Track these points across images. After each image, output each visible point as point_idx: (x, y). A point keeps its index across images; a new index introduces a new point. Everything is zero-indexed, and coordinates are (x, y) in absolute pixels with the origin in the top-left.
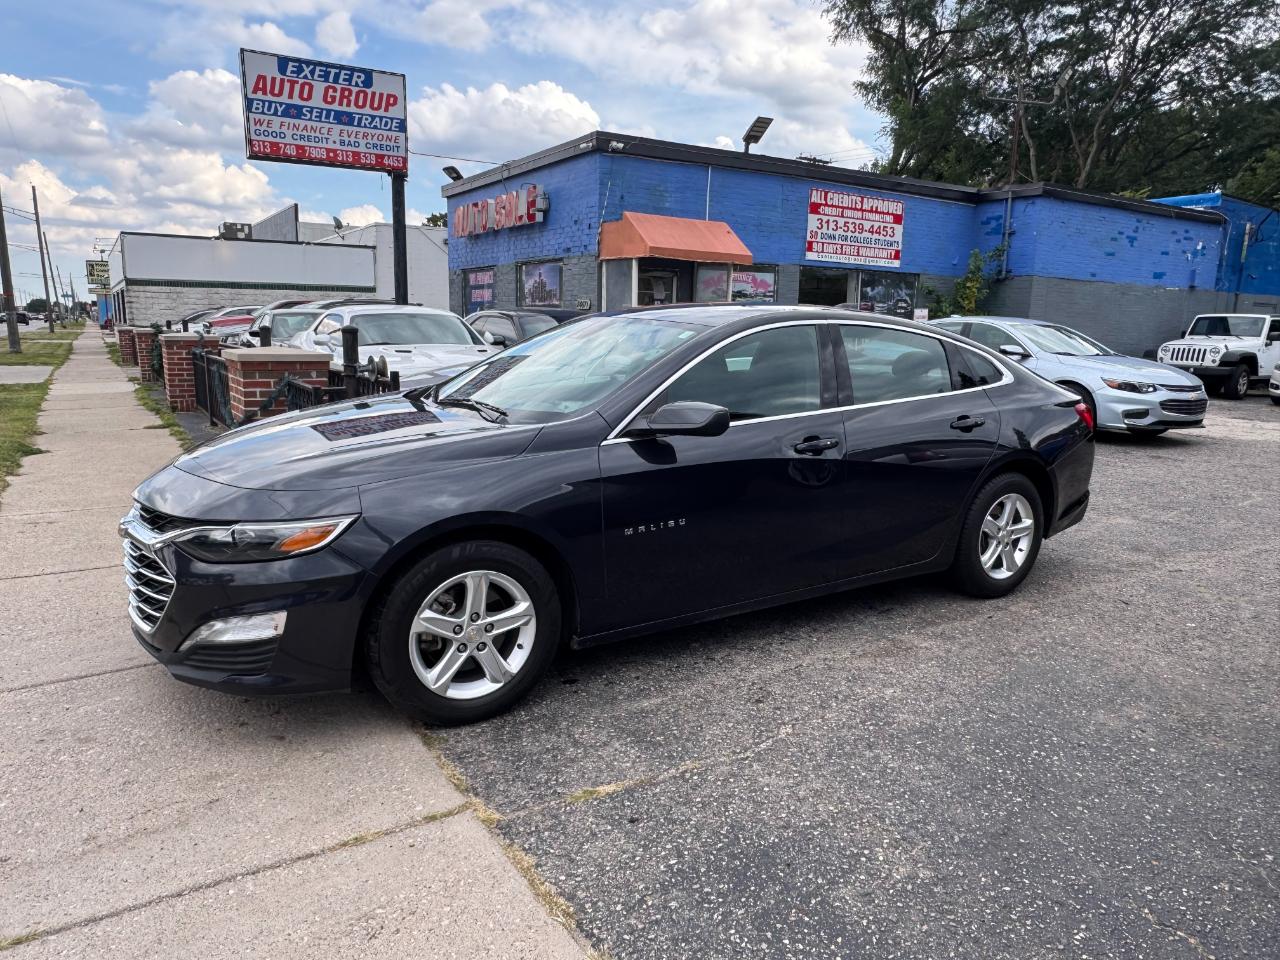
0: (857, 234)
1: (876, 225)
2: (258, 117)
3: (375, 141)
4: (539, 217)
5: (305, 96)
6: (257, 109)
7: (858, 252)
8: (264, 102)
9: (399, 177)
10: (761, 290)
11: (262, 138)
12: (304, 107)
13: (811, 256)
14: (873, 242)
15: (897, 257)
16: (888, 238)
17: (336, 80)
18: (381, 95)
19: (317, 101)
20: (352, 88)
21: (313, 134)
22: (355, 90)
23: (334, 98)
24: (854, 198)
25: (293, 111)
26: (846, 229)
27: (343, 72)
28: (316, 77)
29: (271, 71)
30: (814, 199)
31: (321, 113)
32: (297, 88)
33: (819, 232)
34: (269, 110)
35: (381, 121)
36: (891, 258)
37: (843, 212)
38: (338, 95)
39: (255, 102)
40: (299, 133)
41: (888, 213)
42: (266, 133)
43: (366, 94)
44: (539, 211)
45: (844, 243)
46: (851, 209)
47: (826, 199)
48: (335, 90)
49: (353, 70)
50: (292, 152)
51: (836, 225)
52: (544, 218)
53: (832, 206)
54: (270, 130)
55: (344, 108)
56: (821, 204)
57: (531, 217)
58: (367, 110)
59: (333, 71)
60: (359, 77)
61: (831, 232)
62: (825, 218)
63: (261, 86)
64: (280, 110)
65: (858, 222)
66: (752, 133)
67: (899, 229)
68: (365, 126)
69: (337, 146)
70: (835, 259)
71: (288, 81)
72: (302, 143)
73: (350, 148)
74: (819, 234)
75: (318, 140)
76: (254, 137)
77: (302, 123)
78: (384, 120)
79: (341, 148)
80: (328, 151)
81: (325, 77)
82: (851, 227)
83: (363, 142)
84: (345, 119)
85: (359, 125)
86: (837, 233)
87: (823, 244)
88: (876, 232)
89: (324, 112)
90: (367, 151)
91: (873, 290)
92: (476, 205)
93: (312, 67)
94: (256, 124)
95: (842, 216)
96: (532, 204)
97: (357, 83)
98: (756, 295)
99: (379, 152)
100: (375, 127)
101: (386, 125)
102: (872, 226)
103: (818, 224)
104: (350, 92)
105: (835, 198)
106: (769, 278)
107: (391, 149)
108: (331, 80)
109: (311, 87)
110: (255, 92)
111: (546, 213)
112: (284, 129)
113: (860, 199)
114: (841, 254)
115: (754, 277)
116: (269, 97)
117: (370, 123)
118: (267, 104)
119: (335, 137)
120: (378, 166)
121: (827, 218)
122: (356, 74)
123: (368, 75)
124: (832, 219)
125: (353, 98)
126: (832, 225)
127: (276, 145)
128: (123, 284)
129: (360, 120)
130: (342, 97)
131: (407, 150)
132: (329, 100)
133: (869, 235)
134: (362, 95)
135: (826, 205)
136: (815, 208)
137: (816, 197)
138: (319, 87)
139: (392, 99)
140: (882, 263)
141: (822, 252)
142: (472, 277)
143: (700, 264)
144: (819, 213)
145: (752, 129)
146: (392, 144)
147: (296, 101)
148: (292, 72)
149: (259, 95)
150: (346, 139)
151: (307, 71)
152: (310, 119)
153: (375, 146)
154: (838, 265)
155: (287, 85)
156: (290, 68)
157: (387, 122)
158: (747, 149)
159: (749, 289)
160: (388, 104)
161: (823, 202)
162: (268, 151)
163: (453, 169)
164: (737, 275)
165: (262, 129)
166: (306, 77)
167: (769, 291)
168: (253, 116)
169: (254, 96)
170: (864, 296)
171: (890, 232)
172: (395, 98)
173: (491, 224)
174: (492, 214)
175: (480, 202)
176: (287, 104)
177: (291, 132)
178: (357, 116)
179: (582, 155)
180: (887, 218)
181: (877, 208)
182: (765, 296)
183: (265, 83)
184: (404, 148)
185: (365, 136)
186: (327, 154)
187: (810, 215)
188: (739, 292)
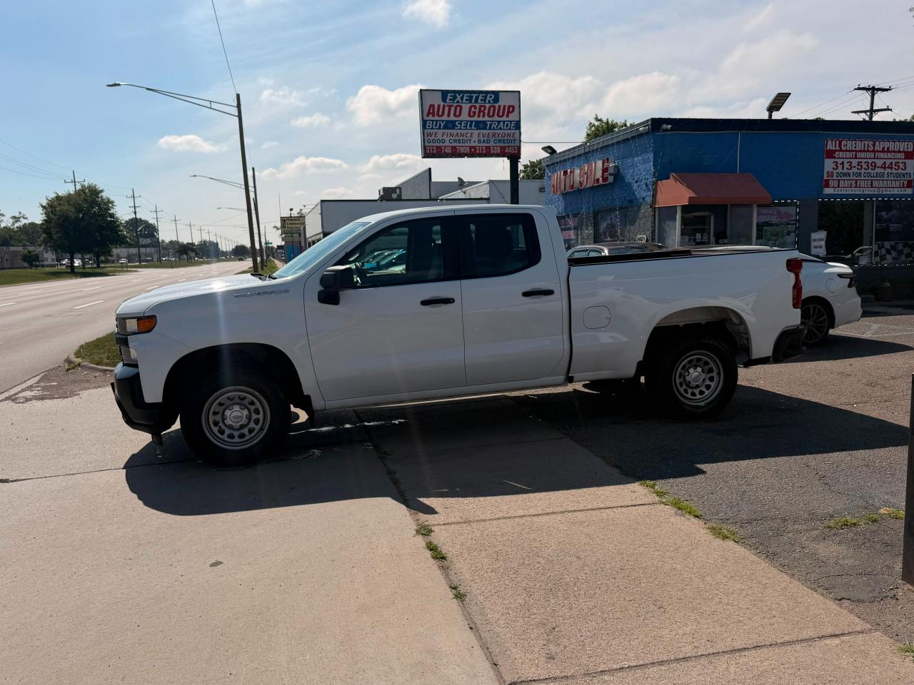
0: (870, 171)
1: (888, 162)
2: (429, 131)
3: (500, 138)
4: (611, 179)
5: (458, 114)
6: (429, 126)
7: (872, 185)
8: (433, 121)
9: (515, 159)
10: (785, 220)
11: (432, 144)
12: (456, 121)
13: (827, 191)
14: (886, 175)
15: (909, 185)
16: (900, 171)
17: (476, 102)
18: (504, 106)
19: (465, 116)
20: (486, 105)
21: (462, 138)
22: (488, 105)
23: (474, 113)
24: (866, 143)
25: (450, 125)
26: (860, 167)
27: (481, 95)
28: (464, 101)
29: (437, 101)
30: (829, 147)
31: (467, 124)
32: (453, 109)
33: (835, 172)
34: (436, 126)
35: (504, 124)
36: (903, 187)
37: (856, 155)
38: (477, 110)
39: (428, 122)
40: (453, 138)
41: (899, 152)
42: (434, 141)
43: (494, 107)
44: (610, 175)
45: (858, 178)
46: (864, 151)
47: (840, 146)
48: (475, 108)
49: (487, 92)
50: (448, 151)
51: (850, 165)
52: (615, 179)
53: (846, 151)
54: (436, 139)
55: (481, 119)
56: (836, 151)
57: (605, 179)
58: (496, 118)
59: (475, 95)
60: (491, 97)
61: (845, 171)
62: (840, 161)
63: (431, 111)
64: (442, 125)
65: (870, 161)
66: (773, 105)
67: (910, 163)
68: (494, 129)
69: (477, 144)
70: (849, 191)
71: (448, 106)
72: (455, 144)
73: (484, 145)
74: (835, 174)
75: (466, 141)
76: (427, 144)
77: (455, 132)
79: (479, 145)
80: (471, 147)
81: (470, 100)
82: (864, 166)
83: (492, 140)
84: (481, 126)
85: (490, 129)
86: (851, 171)
87: (839, 180)
88: (888, 167)
89: (469, 123)
90: (495, 145)
91: (887, 214)
92: (565, 173)
93: (461, 95)
94: (428, 136)
95: (856, 158)
96: (605, 170)
97: (489, 101)
98: (781, 224)
99: (503, 145)
100: (500, 129)
101: (507, 126)
102: (885, 163)
103: (834, 166)
104: (485, 107)
105: (849, 145)
106: (792, 210)
107: (510, 141)
108: (473, 101)
109: (461, 108)
110: (428, 116)
111: (615, 176)
112: (445, 137)
113: (872, 143)
114: (856, 187)
115: (778, 211)
116: (436, 118)
117: (497, 127)
118: (435, 122)
119: (475, 138)
120: (501, 154)
121: (842, 160)
122: (489, 95)
123: (497, 95)
124: (846, 161)
125: (486, 111)
126: (846, 165)
127: (437, 147)
128: (320, 236)
129: (491, 125)
130: (480, 111)
131: (520, 141)
132: (472, 114)
133: (882, 170)
134: (492, 109)
135: (841, 150)
136: (830, 154)
137: (831, 146)
138: (466, 107)
139: (511, 108)
140: (895, 191)
141: (838, 187)
142: (563, 222)
143: (731, 205)
144: (835, 157)
145: (773, 102)
146: (511, 138)
147: (452, 118)
148: (450, 100)
149: (431, 117)
150: (482, 139)
151: (459, 98)
152: (460, 129)
153: (500, 141)
154: (853, 196)
155: (447, 109)
156: (449, 97)
157: (507, 124)
158: (770, 116)
159: (774, 220)
160: (509, 112)
161: (838, 148)
162: (435, 152)
163: (550, 147)
164: (764, 211)
165: (432, 138)
166: (458, 102)
167: (792, 221)
168: (426, 131)
169: (427, 118)
170: (879, 219)
171: (901, 166)
172: (514, 108)
173: (576, 185)
174: (577, 179)
175: (569, 171)
176: (447, 121)
177: (449, 138)
178: (489, 123)
179: (641, 135)
180: (899, 155)
181: (888, 148)
182: (789, 224)
183: (434, 109)
184: (518, 140)
185: (494, 135)
186: (470, 150)
187: (826, 160)
188: (765, 222)
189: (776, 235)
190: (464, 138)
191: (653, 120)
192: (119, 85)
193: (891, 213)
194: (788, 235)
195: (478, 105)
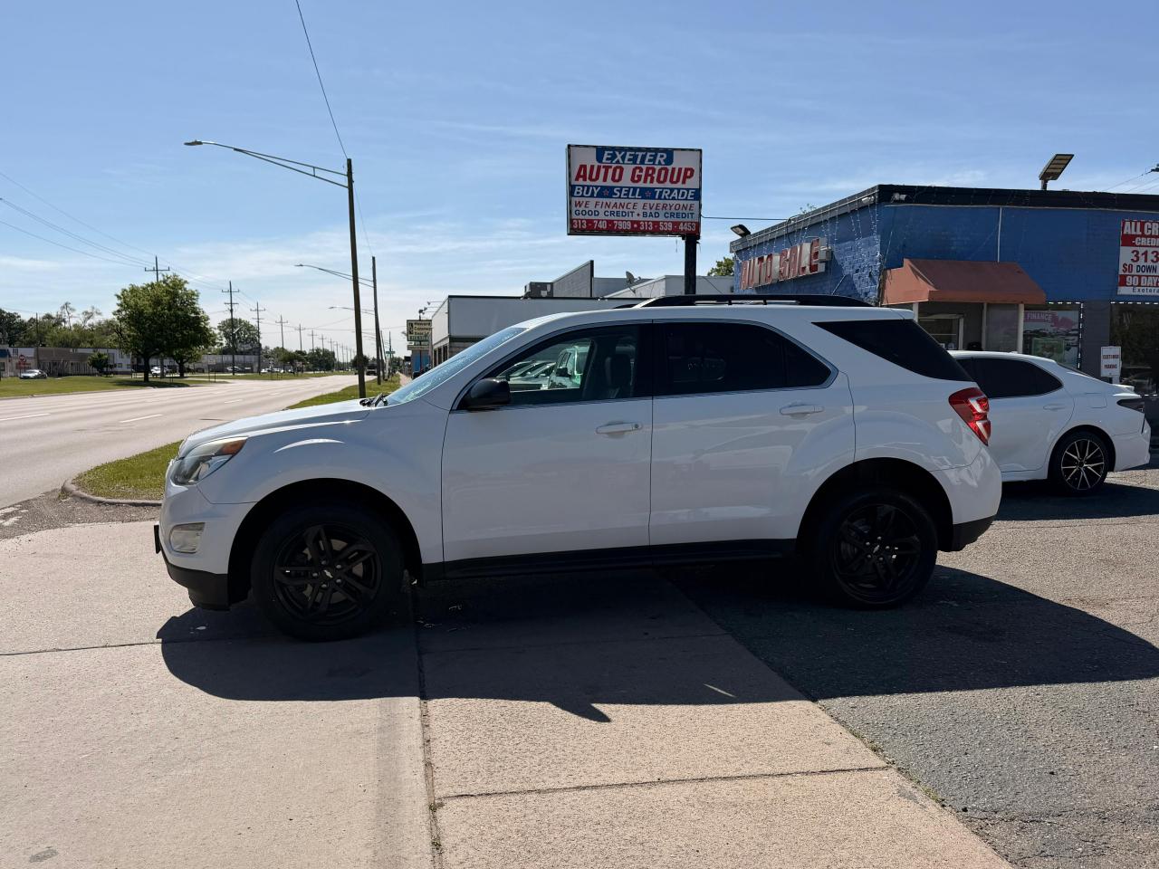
2: (577, 199)
3: (673, 210)
4: (821, 268)
5: (617, 178)
6: (578, 193)
8: (583, 186)
9: (692, 240)
10: (1062, 329)
11: (581, 217)
12: (614, 187)
13: (1123, 291)
17: (642, 162)
18: (680, 170)
19: (626, 181)
20: (655, 167)
21: (621, 210)
22: (657, 168)
23: (639, 177)
25: (606, 192)
27: (649, 154)
28: (626, 161)
29: (590, 159)
30: (1127, 231)
31: (629, 191)
32: (610, 171)
33: (1135, 265)
34: (587, 193)
35: (679, 192)
38: (643, 174)
39: (577, 188)
40: (610, 210)
42: (584, 213)
43: (667, 170)
44: (822, 262)
47: (1142, 229)
48: (641, 170)
49: (657, 150)
50: (603, 226)
52: (826, 268)
53: (1151, 236)
54: (587, 210)
55: (648, 185)
56: (1139, 236)
57: (813, 268)
58: (668, 184)
59: (640, 154)
60: (662, 156)
61: (1149, 263)
62: (1142, 250)
63: (582, 173)
64: (596, 192)
66: (1049, 171)
68: (665, 199)
69: (641, 218)
70: (1155, 292)
71: (604, 167)
72: (612, 218)
73: (651, 219)
74: (1135, 268)
75: (624, 214)
76: (574, 216)
77: (612, 201)
78: (681, 191)
79: (644, 219)
80: (633, 222)
81: (634, 160)
83: (662, 213)
84: (648, 194)
85: (660, 198)
87: (1140, 277)
89: (632, 190)
90: (666, 220)
92: (761, 259)
93: (623, 153)
96: (813, 256)
97: (660, 161)
98: (1058, 334)
99: (676, 220)
100: (674, 199)
101: (683, 196)
103: (1133, 256)
104: (654, 170)
106: (1073, 316)
107: (687, 216)
108: (638, 162)
109: (622, 170)
110: (577, 179)
111: (828, 263)
112: (598, 208)
115: (1054, 315)
116: (588, 182)
117: (669, 196)
118: (586, 188)
119: (639, 210)
120: (674, 232)
121: (1145, 249)
122: (659, 154)
123: (669, 153)
124: (1150, 250)
125: (655, 176)
126: (1151, 256)
127: (589, 221)
128: (447, 341)
129: (661, 193)
130: (647, 175)
131: (700, 215)
132: (636, 179)
134: (663, 172)
135: (1143, 235)
136: (1128, 240)
137: (1129, 229)
138: (628, 169)
139: (689, 172)
141: (1139, 285)
143: (989, 305)
144: (1134, 245)
145: (1048, 167)
146: (688, 211)
147: (609, 183)
148: (608, 159)
149: (581, 182)
150: (648, 211)
151: (619, 157)
152: (620, 197)
153: (672, 215)
155: (603, 171)
156: (606, 156)
157: (683, 193)
158: (1045, 186)
159: (1049, 328)
160: (686, 177)
161: (1140, 233)
162: (584, 227)
163: (741, 227)
164: (1034, 315)
165: (581, 209)
166: (618, 162)
167: (1073, 330)
168: (574, 199)
169: (576, 183)
172: (692, 171)
173: (775, 276)
174: (776, 268)
175: (765, 257)
176: (602, 187)
177: (603, 209)
178: (658, 191)
179: (864, 208)
182: (1068, 335)
183: (585, 171)
184: (697, 213)
185: (664, 207)
186: (632, 225)
187: (1122, 248)
188: (1035, 331)
189: (1051, 349)
190: (625, 209)
191: (881, 187)
192: (200, 143)
194: (1068, 349)
195: (644, 167)
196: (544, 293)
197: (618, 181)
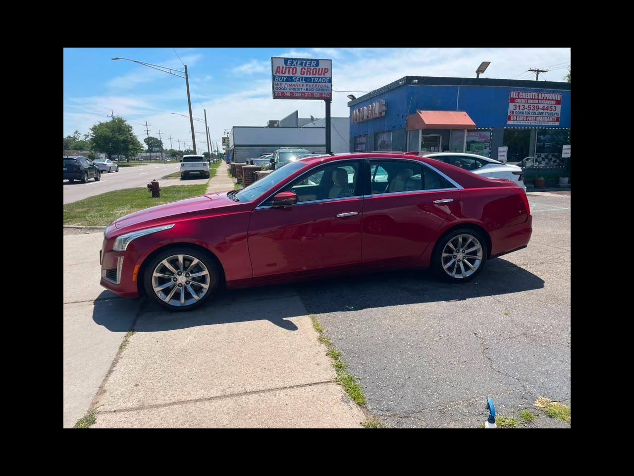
0: (535, 111)
1: (546, 106)
2: (277, 83)
3: (319, 88)
4: (383, 114)
5: (294, 72)
6: (277, 79)
7: (536, 119)
8: (279, 76)
9: (328, 101)
10: (483, 140)
11: (278, 90)
12: (292, 77)
13: (510, 122)
14: (544, 114)
15: (557, 120)
16: (552, 111)
17: (305, 65)
18: (322, 69)
19: (298, 74)
21: (296, 87)
22: (312, 68)
23: (304, 72)
24: (534, 94)
25: (289, 79)
26: (529, 109)
27: (308, 61)
28: (298, 65)
29: (282, 64)
31: (299, 79)
32: (291, 69)
33: (515, 111)
34: (281, 80)
36: (554, 121)
37: (527, 101)
38: (306, 71)
39: (276, 77)
40: (291, 87)
41: (552, 100)
42: (280, 89)
43: (316, 69)
44: (383, 111)
45: (528, 115)
46: (532, 99)
47: (518, 95)
48: (305, 69)
49: (312, 60)
50: (288, 95)
51: (524, 107)
52: (385, 114)
53: (522, 98)
54: (281, 87)
55: (308, 76)
56: (515, 98)
57: (380, 114)
58: (317, 76)
59: (304, 62)
60: (314, 63)
61: (521, 110)
62: (518, 105)
63: (278, 71)
64: (285, 79)
65: (536, 105)
66: (480, 69)
67: (559, 107)
68: (316, 82)
69: (305, 91)
70: (523, 123)
71: (288, 67)
72: (292, 91)
73: (310, 91)
74: (515, 112)
75: (298, 89)
76: (275, 90)
77: (293, 83)
78: (323, 79)
79: (307, 92)
80: (302, 93)
81: (301, 64)
82: (532, 108)
83: (315, 88)
84: (308, 80)
85: (313, 82)
86: (524, 111)
87: (517, 116)
88: (546, 109)
89: (301, 78)
90: (317, 92)
91: (544, 136)
92: (359, 110)
93: (296, 61)
94: (276, 86)
95: (527, 103)
96: (380, 108)
97: (313, 65)
98: (481, 142)
99: (321, 92)
100: (320, 82)
101: (324, 81)
102: (544, 107)
103: (514, 107)
104: (311, 69)
105: (524, 95)
106: (488, 134)
107: (326, 90)
108: (303, 65)
109: (296, 69)
110: (276, 73)
111: (386, 112)
112: (286, 86)
113: (537, 94)
114: (527, 120)
115: (480, 134)
116: (281, 75)
117: (318, 81)
119: (305, 87)
120: (320, 98)
122: (313, 62)
123: (317, 61)
124: (521, 105)
125: (311, 72)
126: (522, 107)
127: (282, 93)
128: (233, 147)
129: (314, 80)
130: (308, 71)
131: (332, 90)
133: (542, 111)
134: (315, 70)
135: (519, 98)
136: (513, 100)
137: (513, 95)
138: (299, 68)
139: (326, 70)
140: (549, 124)
141: (516, 120)
142: (358, 139)
143: (452, 130)
144: (515, 102)
145: (479, 67)
146: (326, 88)
147: (291, 75)
148: (290, 64)
149: (278, 74)
150: (309, 88)
151: (295, 63)
152: (296, 82)
153: (319, 90)
154: (525, 126)
155: (288, 69)
156: (289, 62)
158: (478, 76)
159: (477, 139)
160: (325, 72)
161: (517, 97)
162: (280, 95)
163: (352, 96)
164: (471, 133)
165: (278, 87)
166: (294, 65)
167: (488, 140)
168: (275, 82)
169: (276, 75)
170: (539, 140)
171: (554, 108)
172: (328, 69)
173: (365, 117)
174: (365, 113)
175: (361, 109)
176: (287, 77)
177: (288, 87)
178: (313, 79)
179: (400, 86)
180: (552, 102)
181: (546, 98)
182: (486, 142)
183: (280, 69)
184: (330, 89)
185: (316, 86)
186: (302, 95)
187: (510, 104)
188: (472, 141)
189: (478, 149)
191: (407, 77)
192: (118, 59)
193: (546, 136)
194: (485, 148)
196: (276, 125)
197: (295, 74)
